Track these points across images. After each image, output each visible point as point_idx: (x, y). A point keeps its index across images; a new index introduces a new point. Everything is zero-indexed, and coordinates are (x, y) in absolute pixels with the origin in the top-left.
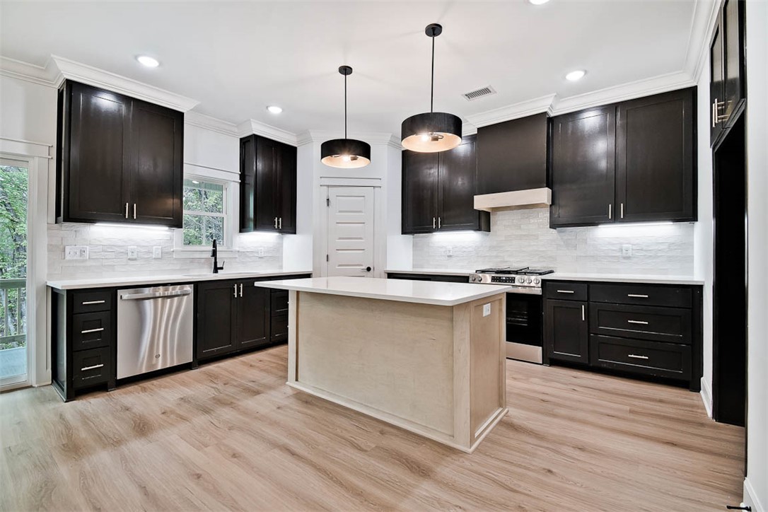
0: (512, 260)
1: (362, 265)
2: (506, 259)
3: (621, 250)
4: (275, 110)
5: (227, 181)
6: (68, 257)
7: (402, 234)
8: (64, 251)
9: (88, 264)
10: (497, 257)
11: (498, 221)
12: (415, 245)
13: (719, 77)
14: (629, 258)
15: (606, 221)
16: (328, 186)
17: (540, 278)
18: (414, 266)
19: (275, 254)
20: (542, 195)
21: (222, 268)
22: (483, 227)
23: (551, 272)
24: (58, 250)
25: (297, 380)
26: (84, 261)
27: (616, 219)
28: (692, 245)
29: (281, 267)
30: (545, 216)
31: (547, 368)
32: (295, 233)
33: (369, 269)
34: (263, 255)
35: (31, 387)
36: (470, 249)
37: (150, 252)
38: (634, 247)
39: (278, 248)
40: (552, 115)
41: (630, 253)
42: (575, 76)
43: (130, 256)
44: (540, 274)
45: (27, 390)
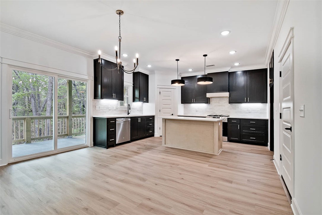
0: (217, 112)
1: (170, 113)
2: (215, 112)
3: (248, 110)
4: (149, 66)
5: (129, 86)
6: (97, 109)
7: (181, 103)
8: (96, 107)
9: (101, 111)
10: (212, 111)
11: (212, 101)
12: (184, 107)
13: (271, 67)
14: (250, 112)
15: (244, 102)
16: (160, 88)
17: (227, 118)
18: (184, 114)
19: (141, 110)
20: (227, 94)
21: (130, 113)
22: (209, 103)
23: (229, 116)
24: (95, 107)
25: (165, 144)
26: (99, 110)
27: (247, 102)
28: (266, 109)
29: (142, 113)
30: (227, 100)
31: (229, 143)
32: (148, 102)
33: (172, 115)
34: (138, 109)
35: (88, 147)
36: (203, 109)
37: (113, 108)
38: (252, 110)
39: (142, 107)
40: (229, 72)
41: (250, 111)
42: (237, 64)
43: (109, 109)
44: (227, 116)
45: (87, 148)
